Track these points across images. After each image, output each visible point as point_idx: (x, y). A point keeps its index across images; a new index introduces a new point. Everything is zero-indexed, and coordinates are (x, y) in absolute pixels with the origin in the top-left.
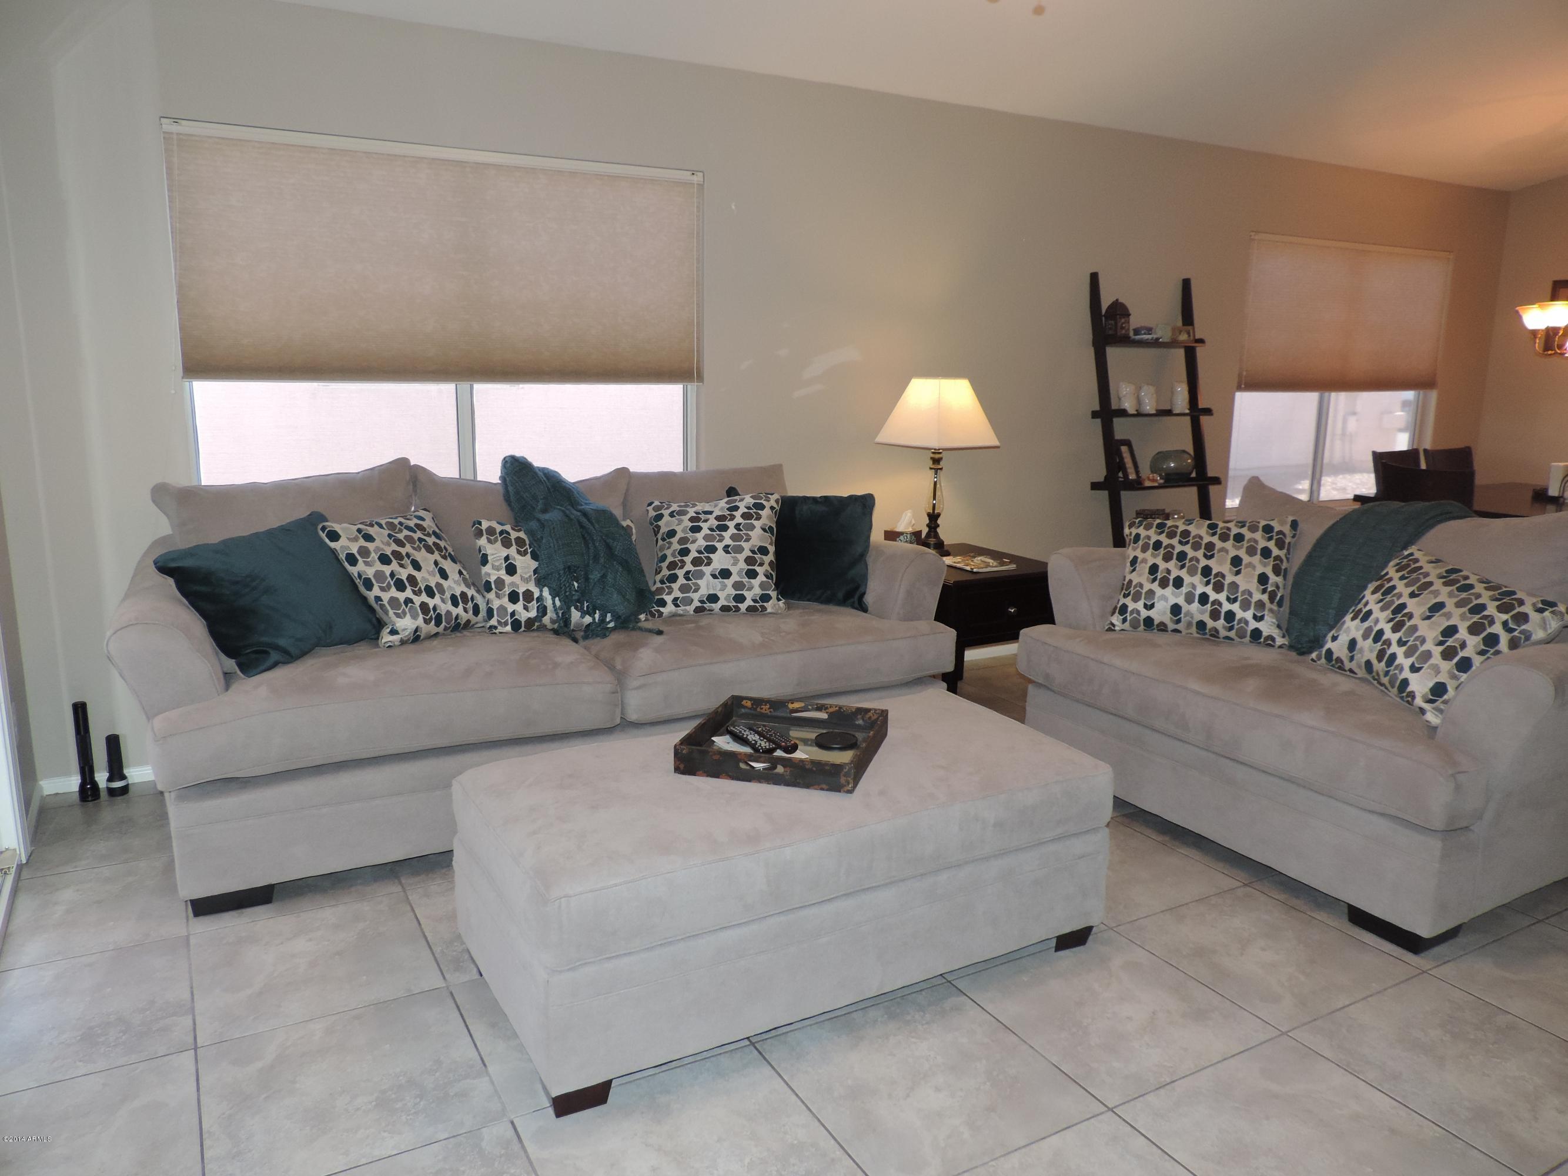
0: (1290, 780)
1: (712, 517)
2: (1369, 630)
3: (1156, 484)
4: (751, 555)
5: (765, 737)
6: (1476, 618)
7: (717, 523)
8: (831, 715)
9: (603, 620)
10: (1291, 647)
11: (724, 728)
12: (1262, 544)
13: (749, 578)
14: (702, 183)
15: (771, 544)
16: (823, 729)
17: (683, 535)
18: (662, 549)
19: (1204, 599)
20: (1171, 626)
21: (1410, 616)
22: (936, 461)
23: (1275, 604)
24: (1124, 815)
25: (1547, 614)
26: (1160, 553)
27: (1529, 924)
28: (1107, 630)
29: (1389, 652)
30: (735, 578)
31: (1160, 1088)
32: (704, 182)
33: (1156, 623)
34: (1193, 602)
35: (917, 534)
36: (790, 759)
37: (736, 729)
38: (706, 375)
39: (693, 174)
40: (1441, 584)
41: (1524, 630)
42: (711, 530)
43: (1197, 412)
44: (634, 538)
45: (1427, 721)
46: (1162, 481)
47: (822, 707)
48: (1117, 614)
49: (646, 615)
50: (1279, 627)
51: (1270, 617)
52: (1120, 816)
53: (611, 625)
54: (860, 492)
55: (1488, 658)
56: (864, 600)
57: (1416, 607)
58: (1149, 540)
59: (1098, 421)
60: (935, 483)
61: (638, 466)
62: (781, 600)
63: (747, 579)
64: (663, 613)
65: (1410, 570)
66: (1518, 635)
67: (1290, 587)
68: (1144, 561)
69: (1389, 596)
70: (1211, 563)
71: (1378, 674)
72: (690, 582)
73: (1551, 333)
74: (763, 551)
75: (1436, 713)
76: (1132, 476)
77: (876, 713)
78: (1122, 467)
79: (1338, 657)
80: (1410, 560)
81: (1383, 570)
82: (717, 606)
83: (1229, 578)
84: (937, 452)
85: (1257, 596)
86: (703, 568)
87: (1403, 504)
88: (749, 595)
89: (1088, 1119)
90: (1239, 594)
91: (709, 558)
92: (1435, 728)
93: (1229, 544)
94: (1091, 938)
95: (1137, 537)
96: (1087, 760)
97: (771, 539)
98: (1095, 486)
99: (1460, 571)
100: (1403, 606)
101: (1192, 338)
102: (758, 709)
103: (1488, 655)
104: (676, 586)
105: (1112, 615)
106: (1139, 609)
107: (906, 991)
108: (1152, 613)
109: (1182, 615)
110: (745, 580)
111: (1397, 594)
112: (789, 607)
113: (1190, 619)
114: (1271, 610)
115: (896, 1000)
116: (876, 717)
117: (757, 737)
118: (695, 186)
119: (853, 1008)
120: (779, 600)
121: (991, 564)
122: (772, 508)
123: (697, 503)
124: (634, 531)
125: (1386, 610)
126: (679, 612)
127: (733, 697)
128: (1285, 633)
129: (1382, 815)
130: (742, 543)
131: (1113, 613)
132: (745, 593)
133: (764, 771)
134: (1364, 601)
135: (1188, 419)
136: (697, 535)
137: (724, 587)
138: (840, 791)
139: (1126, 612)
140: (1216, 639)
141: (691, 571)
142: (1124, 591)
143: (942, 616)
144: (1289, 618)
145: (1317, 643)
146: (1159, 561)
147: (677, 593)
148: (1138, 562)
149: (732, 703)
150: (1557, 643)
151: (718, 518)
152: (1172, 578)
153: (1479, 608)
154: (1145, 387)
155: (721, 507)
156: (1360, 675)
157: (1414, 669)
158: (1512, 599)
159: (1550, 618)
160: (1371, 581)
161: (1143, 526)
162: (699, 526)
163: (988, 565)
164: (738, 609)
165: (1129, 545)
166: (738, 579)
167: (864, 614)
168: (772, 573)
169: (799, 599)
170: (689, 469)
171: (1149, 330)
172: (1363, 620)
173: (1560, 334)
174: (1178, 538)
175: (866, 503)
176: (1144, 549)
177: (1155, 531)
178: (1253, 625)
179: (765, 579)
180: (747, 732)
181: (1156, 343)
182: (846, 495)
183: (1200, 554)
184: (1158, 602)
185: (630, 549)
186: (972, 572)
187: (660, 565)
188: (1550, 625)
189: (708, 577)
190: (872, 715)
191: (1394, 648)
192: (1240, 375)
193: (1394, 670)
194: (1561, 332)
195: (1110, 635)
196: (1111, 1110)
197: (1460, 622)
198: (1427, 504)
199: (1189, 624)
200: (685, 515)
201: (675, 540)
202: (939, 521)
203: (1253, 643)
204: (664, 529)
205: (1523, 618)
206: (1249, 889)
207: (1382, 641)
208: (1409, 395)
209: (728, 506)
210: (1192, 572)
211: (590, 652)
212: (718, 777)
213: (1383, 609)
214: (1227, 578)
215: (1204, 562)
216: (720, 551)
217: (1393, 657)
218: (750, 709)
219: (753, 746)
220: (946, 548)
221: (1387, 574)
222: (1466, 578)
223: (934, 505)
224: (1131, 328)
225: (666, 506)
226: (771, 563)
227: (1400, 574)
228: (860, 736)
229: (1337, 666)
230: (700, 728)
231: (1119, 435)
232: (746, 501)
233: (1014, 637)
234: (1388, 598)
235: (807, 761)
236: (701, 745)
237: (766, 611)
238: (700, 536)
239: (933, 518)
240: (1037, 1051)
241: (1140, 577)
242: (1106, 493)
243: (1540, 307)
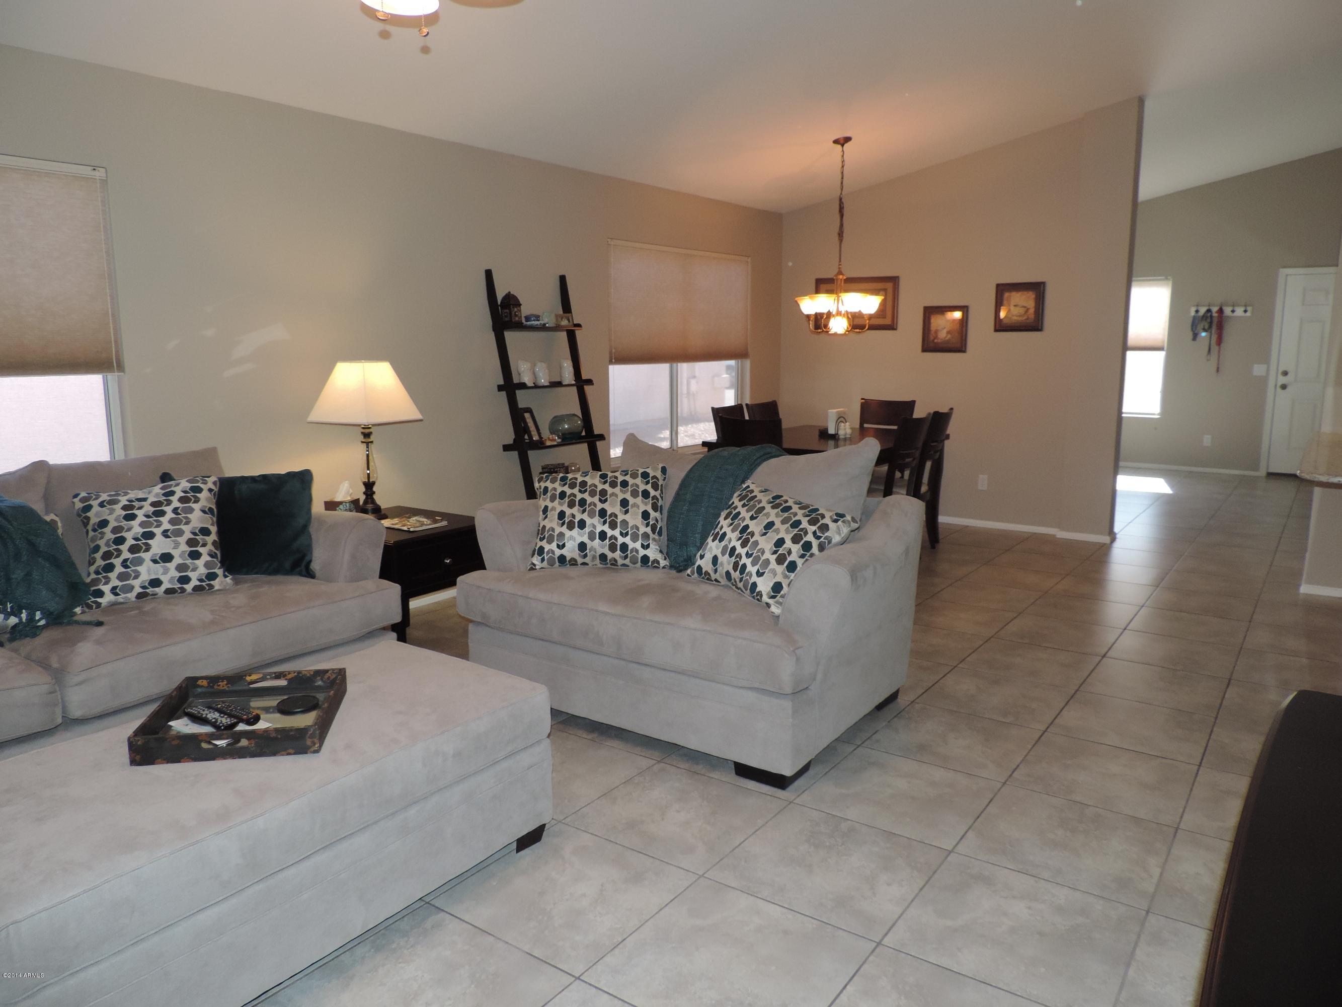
0: (683, 673)
1: (146, 504)
2: (725, 547)
3: (555, 443)
4: (193, 536)
5: (225, 714)
6: (796, 531)
7: (153, 509)
8: (290, 681)
9: (31, 618)
10: (671, 567)
11: (180, 712)
12: (642, 487)
13: (193, 559)
14: (105, 178)
15: (212, 524)
16: (284, 694)
17: (116, 524)
18: (93, 539)
19: (603, 536)
20: (580, 560)
21: (752, 534)
22: (367, 435)
23: (656, 534)
24: (560, 723)
25: (840, 522)
26: (565, 501)
27: (853, 749)
28: (529, 570)
29: (741, 563)
30: (177, 560)
31: (615, 947)
32: (107, 177)
33: (568, 559)
34: (595, 539)
35: (355, 502)
36: (253, 732)
37: (194, 710)
38: (127, 364)
39: (94, 169)
40: (770, 508)
41: (826, 536)
42: (147, 516)
43: (581, 383)
44: (60, 531)
45: (772, 612)
46: (560, 440)
47: (281, 676)
48: (536, 555)
49: (82, 607)
50: (661, 552)
51: (654, 545)
52: (557, 723)
53: (42, 622)
54: (297, 468)
55: (807, 560)
56: (311, 567)
57: (756, 527)
58: (556, 491)
59: (504, 393)
60: (368, 456)
61: (58, 457)
62: (228, 577)
63: (190, 561)
64: (101, 603)
65: (748, 499)
66: (824, 540)
67: (666, 519)
68: (554, 509)
69: (737, 520)
70: (606, 506)
71: (736, 582)
72: (129, 570)
73: (819, 317)
74: (205, 532)
75: (777, 605)
76: (536, 438)
77: (334, 673)
78: (526, 430)
79: (706, 571)
80: (748, 492)
81: (730, 500)
82: (160, 590)
83: (621, 517)
84: (366, 427)
85: (643, 529)
86: (142, 555)
87: (739, 448)
88: (194, 576)
89: (560, 992)
90: (629, 529)
91: (147, 544)
92: (778, 617)
93: (617, 490)
94: (545, 833)
95: (546, 489)
96: (526, 684)
97: (212, 519)
98: (506, 448)
99: (782, 496)
100: (747, 527)
101: (571, 323)
102: (216, 687)
103: (806, 558)
104: (113, 575)
105: (532, 557)
106: (553, 549)
107: (391, 921)
108: (564, 552)
109: (588, 551)
110: (189, 561)
111: (741, 518)
112: (237, 582)
113: (594, 553)
114: (654, 539)
115: (381, 932)
116: (334, 676)
117: (217, 715)
118: (98, 181)
119: (341, 951)
120: (225, 576)
121: (425, 523)
122: (210, 490)
123: (129, 491)
124: (60, 524)
125: (735, 531)
126: (118, 601)
127: (189, 679)
128: (666, 556)
129: (751, 689)
130: (183, 527)
131: (533, 555)
132: (190, 574)
133: (228, 747)
134: (720, 525)
135: (575, 389)
136: (132, 522)
137: (166, 571)
138: (306, 753)
139: (544, 553)
140: (615, 567)
141: (129, 559)
142: (540, 535)
143: (385, 573)
144: (668, 544)
145: (689, 561)
146: (565, 508)
147: (115, 582)
148: (549, 510)
149: (187, 685)
150: (849, 543)
151: (153, 504)
152: (576, 521)
153: (797, 524)
154: (539, 364)
155: (156, 492)
156: (723, 583)
157: (760, 574)
158: (817, 515)
159: (842, 526)
160: (723, 510)
161: (549, 480)
162: (133, 514)
163: (422, 524)
164: (183, 590)
165: (540, 497)
166: (181, 561)
167: (312, 580)
168: (216, 551)
169: (247, 574)
170: (117, 459)
171: (537, 318)
172: (720, 541)
173: (824, 318)
174: (578, 488)
175: (304, 478)
176: (553, 499)
177: (560, 484)
178: (642, 552)
179: (209, 558)
180: (206, 712)
181: (543, 328)
182: (283, 472)
183: (596, 499)
184: (568, 541)
185: (57, 542)
186: (409, 532)
187: (92, 556)
188: (843, 531)
189: (148, 563)
190: (330, 675)
191: (744, 560)
192: (611, 353)
193: (746, 577)
194: (825, 316)
195: (533, 574)
196: (578, 978)
197: (786, 535)
198: (754, 447)
199: (594, 557)
200: (117, 504)
201: (107, 530)
202: (375, 489)
203: (643, 567)
204: (94, 520)
205: (824, 528)
206: (662, 765)
207: (735, 555)
208: (732, 363)
209: (164, 492)
210: (591, 515)
211: (19, 654)
212: (179, 762)
213: (733, 531)
214: (618, 517)
215: (600, 506)
216: (159, 537)
217: (744, 566)
218: (207, 687)
219: (214, 724)
220: (383, 512)
221: (733, 503)
222: (786, 501)
223: (369, 475)
224: (523, 315)
225: (94, 497)
226: (214, 543)
227: (742, 503)
228: (321, 696)
229: (706, 578)
230: (155, 716)
231: (521, 405)
232: (182, 486)
233: (452, 584)
234: (736, 522)
235: (270, 730)
236: (157, 733)
237: (213, 588)
238: (135, 523)
239: (369, 486)
240: (511, 944)
241: (552, 522)
242: (516, 453)
243: (810, 298)
